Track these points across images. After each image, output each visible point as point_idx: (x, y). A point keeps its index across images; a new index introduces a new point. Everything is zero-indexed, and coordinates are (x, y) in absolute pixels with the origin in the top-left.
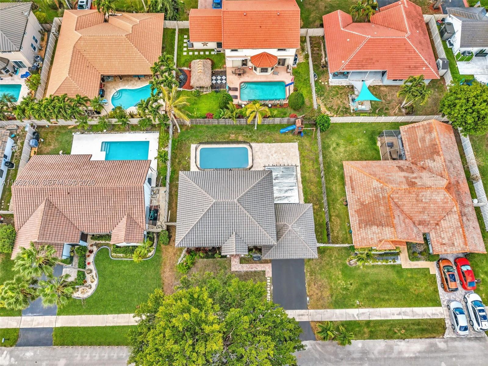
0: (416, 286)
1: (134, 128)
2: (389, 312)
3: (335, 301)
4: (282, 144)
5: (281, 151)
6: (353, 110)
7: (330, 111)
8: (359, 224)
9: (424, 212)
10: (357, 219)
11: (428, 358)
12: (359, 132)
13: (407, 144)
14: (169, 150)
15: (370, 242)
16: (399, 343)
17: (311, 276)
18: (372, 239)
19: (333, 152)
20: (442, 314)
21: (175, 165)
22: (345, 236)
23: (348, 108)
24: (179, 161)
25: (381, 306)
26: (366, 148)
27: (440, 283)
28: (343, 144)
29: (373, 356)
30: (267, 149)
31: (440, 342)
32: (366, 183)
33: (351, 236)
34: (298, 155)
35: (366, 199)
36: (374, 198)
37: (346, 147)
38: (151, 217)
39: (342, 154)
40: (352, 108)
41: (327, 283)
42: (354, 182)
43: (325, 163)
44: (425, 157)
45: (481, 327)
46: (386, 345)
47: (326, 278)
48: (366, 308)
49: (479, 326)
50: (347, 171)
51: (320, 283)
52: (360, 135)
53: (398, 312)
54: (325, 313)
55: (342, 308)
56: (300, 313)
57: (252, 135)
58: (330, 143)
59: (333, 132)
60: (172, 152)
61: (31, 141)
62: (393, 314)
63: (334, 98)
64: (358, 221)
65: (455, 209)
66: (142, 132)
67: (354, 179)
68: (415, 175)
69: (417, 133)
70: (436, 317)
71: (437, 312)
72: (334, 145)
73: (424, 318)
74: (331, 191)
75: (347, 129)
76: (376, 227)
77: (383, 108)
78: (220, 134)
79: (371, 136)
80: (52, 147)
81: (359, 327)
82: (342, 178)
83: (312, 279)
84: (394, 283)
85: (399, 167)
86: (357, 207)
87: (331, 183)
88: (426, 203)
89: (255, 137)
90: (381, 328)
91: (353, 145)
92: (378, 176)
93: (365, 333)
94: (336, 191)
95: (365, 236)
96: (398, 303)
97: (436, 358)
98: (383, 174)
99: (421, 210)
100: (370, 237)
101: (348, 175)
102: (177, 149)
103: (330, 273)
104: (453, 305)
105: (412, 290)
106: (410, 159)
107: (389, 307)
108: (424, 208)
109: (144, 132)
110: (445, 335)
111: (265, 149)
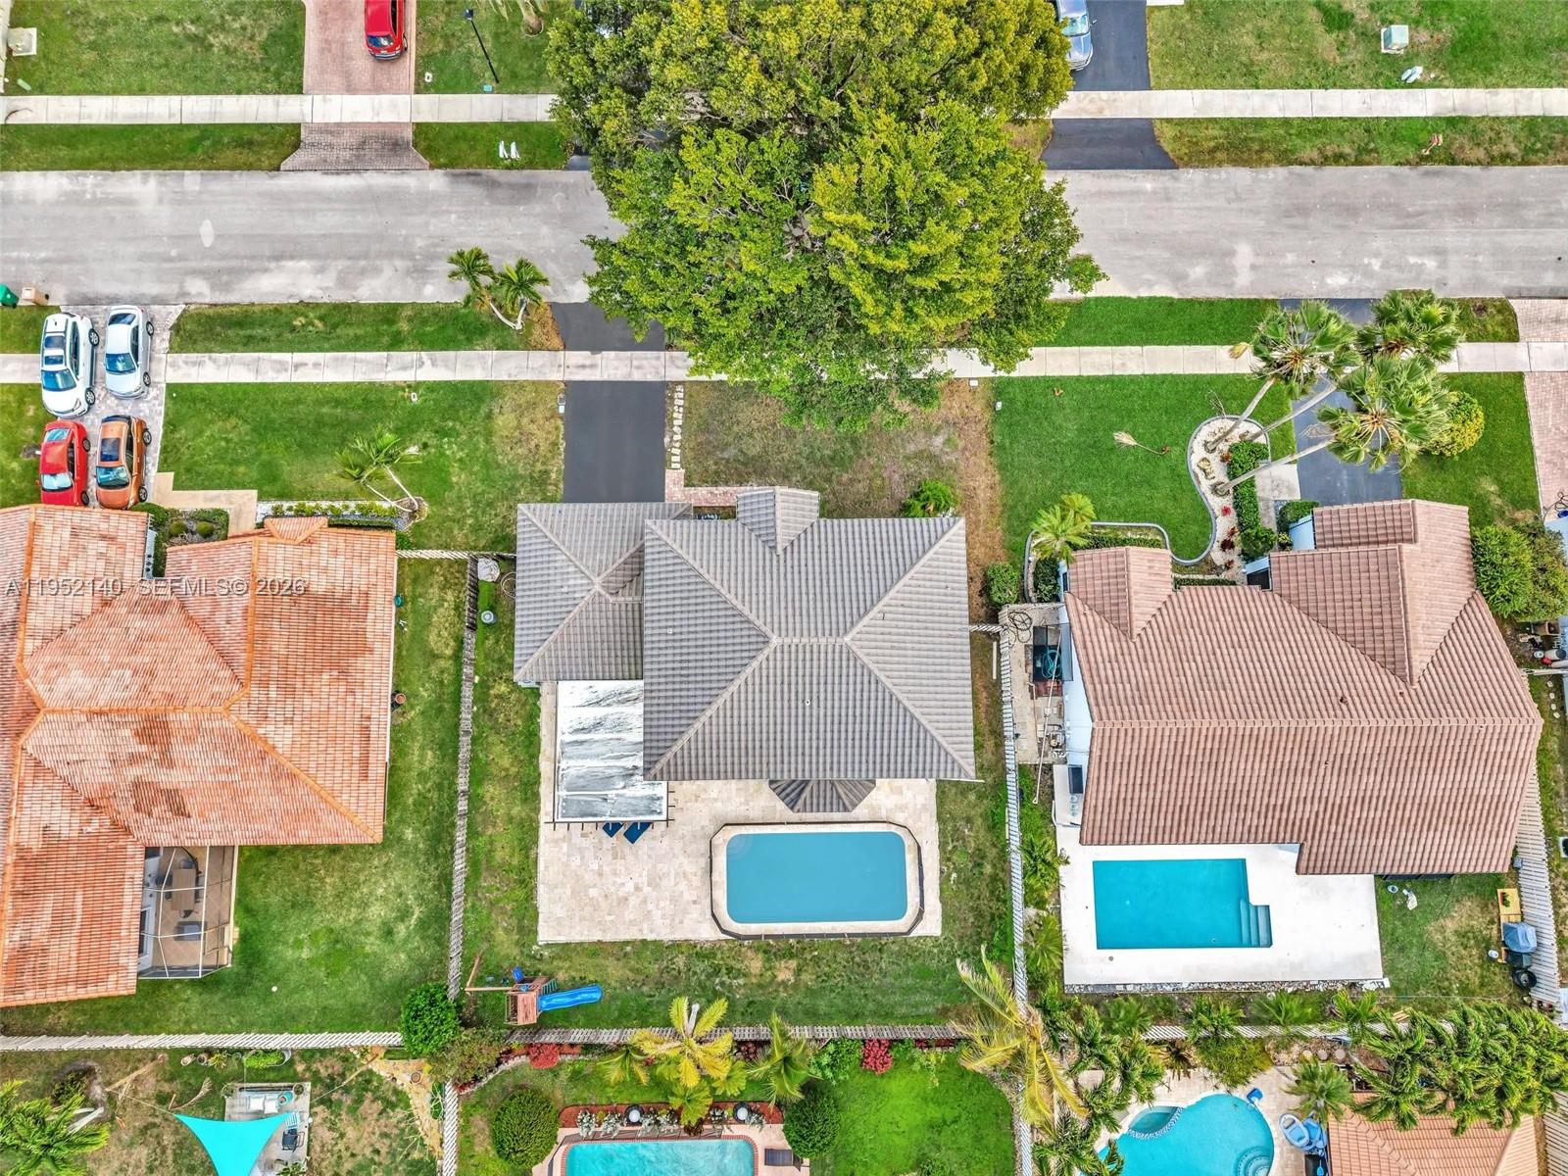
0: (228, 441)
1: (1165, 1004)
2: (327, 371)
3: (481, 400)
4: (596, 936)
5: (604, 904)
6: (299, 1091)
7: (396, 1092)
8: (366, 607)
9: (140, 638)
10: (369, 622)
11: (245, 257)
12: (295, 990)
13: (126, 912)
14: (1022, 915)
15: (342, 545)
16: (318, 293)
17: (546, 472)
18: (336, 553)
19: (411, 900)
20: (174, 365)
21: (994, 851)
22: (419, 590)
23: (322, 1102)
24: (980, 865)
25: (347, 386)
26: (285, 917)
27: (151, 448)
28: (368, 934)
29: (399, 263)
30: (657, 914)
31: (200, 294)
32: (313, 745)
33: (400, 588)
34: (541, 889)
35: (325, 689)
36: (299, 685)
37: (358, 922)
38: (1053, 656)
39: (380, 891)
40: (304, 1101)
41: (499, 450)
42: (356, 754)
43: (445, 856)
44: (73, 849)
45: (71, 320)
46: (355, 289)
47: (499, 466)
48: (394, 383)
49: (75, 324)
50: (372, 799)
51: (520, 451)
52: (294, 978)
53: (301, 370)
54: (514, 372)
55: (463, 382)
56: (587, 371)
57: (709, 976)
58: (416, 942)
59: (400, 988)
60: (1006, 901)
61: (1533, 944)
62: (316, 365)
63: (368, 1152)
64: (370, 616)
65: (30, 645)
66: (1130, 988)
67: (356, 767)
68: (133, 772)
69: (74, 954)
70: (193, 356)
71: (185, 369)
72: (401, 930)
73: (229, 355)
74: (441, 746)
75: (340, 1004)
76: (313, 588)
77: (179, 1103)
78: (832, 982)
79: (256, 970)
80: (1451, 925)
81: (424, 334)
82: (393, 796)
83: (544, 463)
84: (295, 447)
85: (181, 812)
86: (364, 663)
87: (436, 778)
88: (121, 666)
89: (701, 966)
90: (360, 332)
91: (331, 931)
92: (267, 770)
93: (410, 320)
94: (422, 748)
95: (356, 564)
96: (297, 393)
97: (224, 257)
98: (245, 777)
99: (146, 645)
100: (341, 559)
101: (371, 786)
102: (993, 916)
103: (487, 480)
104: (131, 382)
105: (245, 428)
106: (130, 850)
107: (324, 385)
108: (134, 651)
109: (1120, 988)
110: (180, 311)
111: (663, 916)
